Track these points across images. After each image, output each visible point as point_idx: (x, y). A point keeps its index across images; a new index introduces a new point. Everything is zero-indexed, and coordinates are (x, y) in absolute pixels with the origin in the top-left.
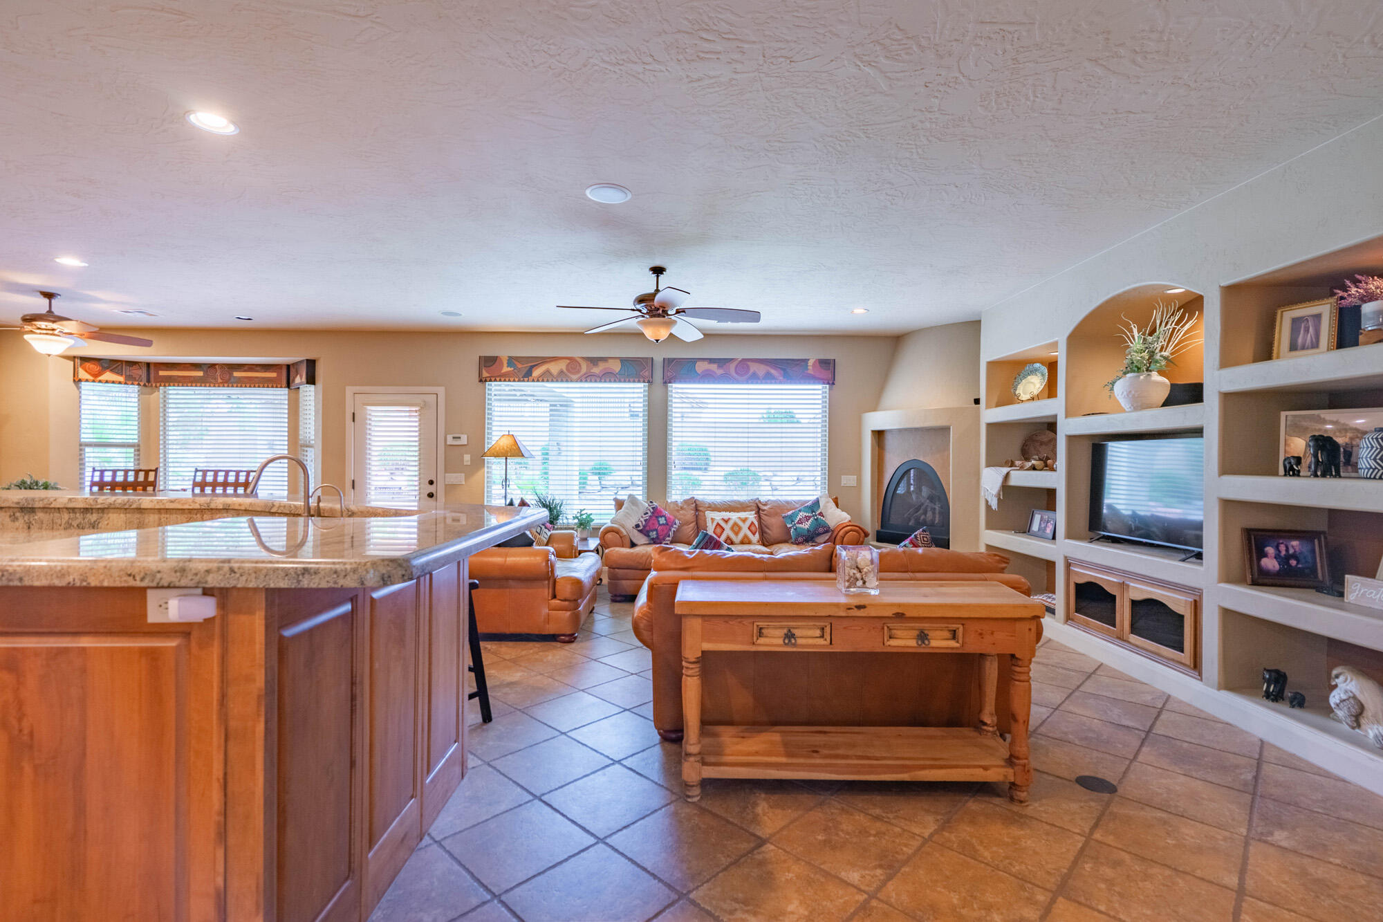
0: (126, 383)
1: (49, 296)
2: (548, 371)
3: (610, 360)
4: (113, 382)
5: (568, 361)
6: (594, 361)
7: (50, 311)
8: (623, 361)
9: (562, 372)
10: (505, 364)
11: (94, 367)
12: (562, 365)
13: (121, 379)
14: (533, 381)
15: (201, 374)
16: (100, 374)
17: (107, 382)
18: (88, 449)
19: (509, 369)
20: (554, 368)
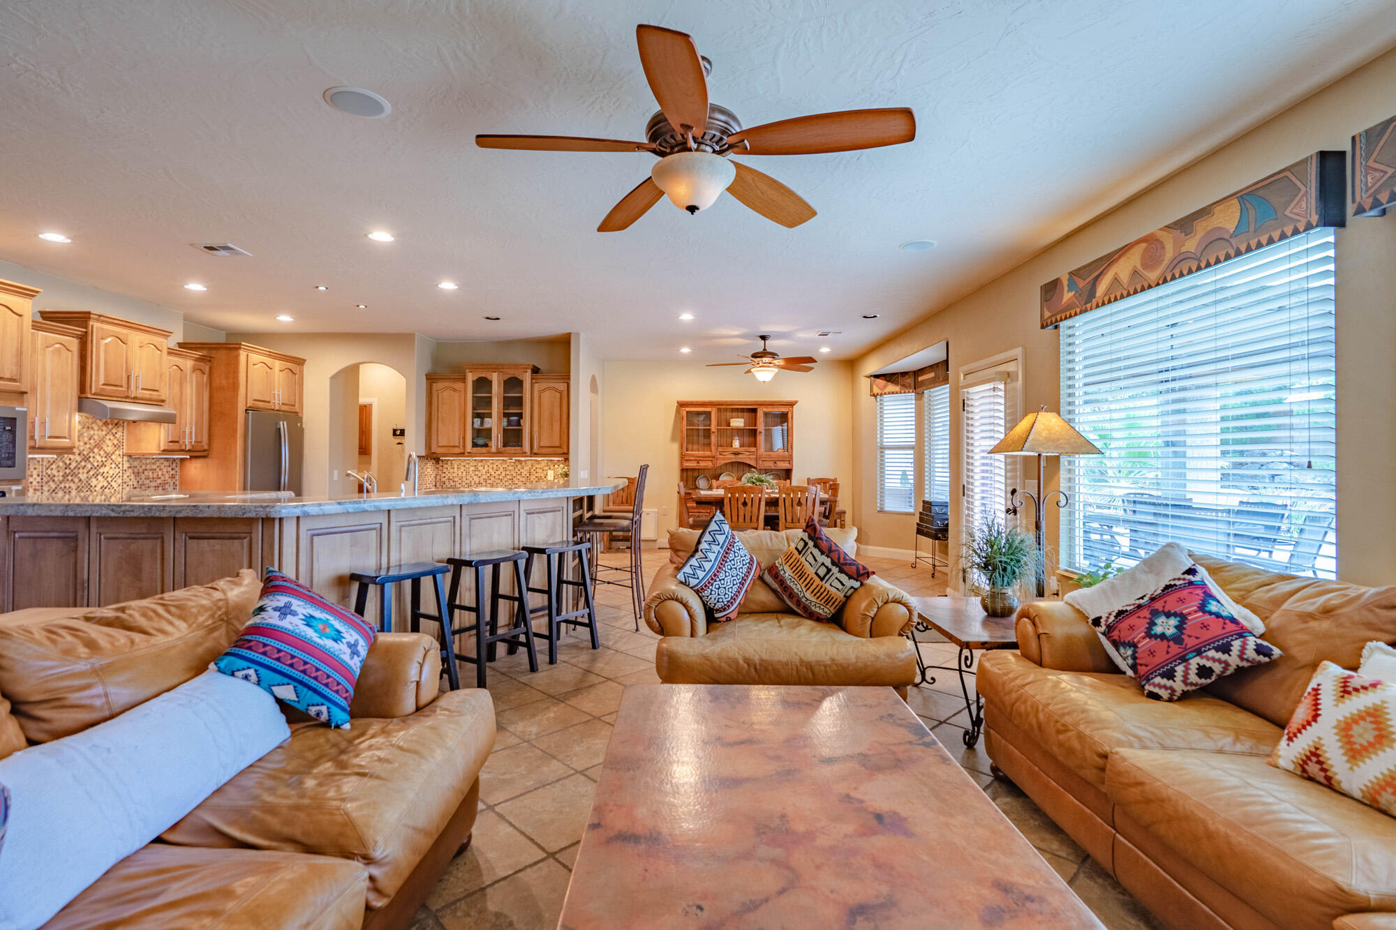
0: (901, 393)
1: (763, 338)
2: (1116, 279)
3: (1218, 209)
4: (893, 393)
5: (1144, 245)
6: (1184, 225)
7: (765, 349)
8: (1246, 196)
9: (1135, 272)
10: (1066, 289)
11: (880, 382)
12: (1133, 260)
13: (897, 388)
14: (1097, 306)
15: (932, 375)
16: (885, 387)
17: (889, 393)
18: (887, 452)
19: (1071, 294)
20: (1122, 270)
